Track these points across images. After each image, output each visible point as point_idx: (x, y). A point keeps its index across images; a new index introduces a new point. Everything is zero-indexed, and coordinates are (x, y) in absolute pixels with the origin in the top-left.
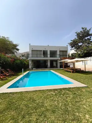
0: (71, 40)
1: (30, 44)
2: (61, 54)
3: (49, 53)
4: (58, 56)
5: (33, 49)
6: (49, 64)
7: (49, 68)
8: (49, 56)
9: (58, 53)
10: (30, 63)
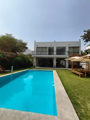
0: (84, 31)
1: (35, 41)
2: (72, 50)
3: (55, 50)
4: (67, 53)
5: (38, 46)
6: (55, 63)
7: (55, 67)
8: (55, 53)
9: (67, 49)
10: (35, 60)
